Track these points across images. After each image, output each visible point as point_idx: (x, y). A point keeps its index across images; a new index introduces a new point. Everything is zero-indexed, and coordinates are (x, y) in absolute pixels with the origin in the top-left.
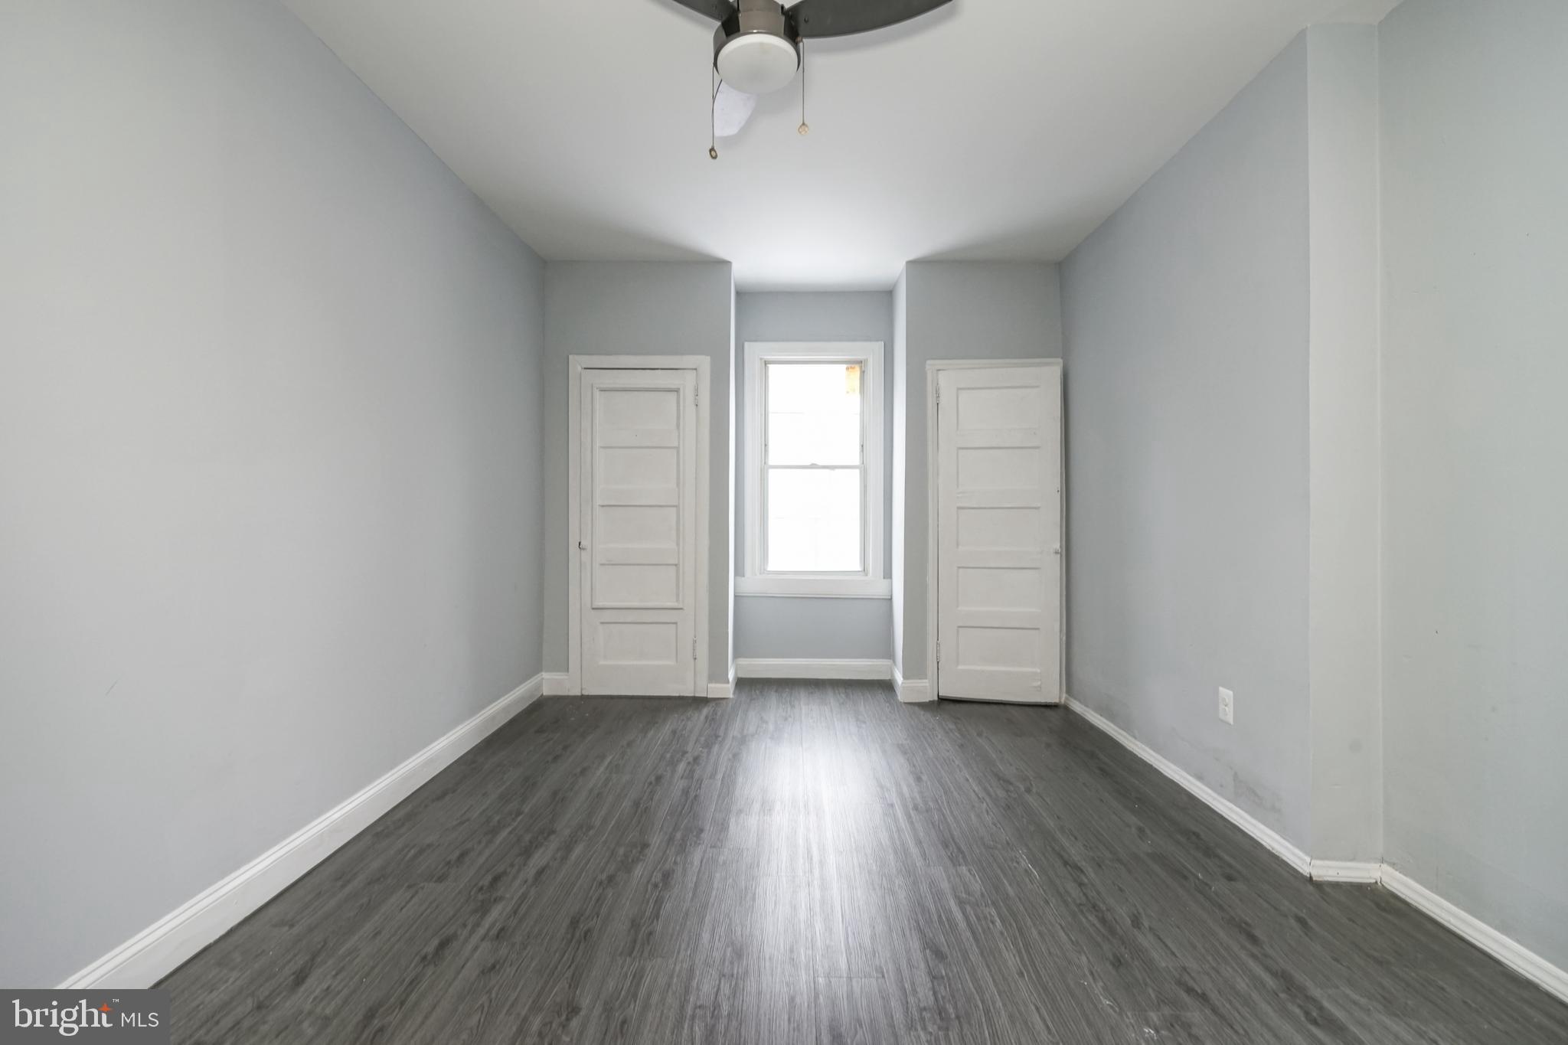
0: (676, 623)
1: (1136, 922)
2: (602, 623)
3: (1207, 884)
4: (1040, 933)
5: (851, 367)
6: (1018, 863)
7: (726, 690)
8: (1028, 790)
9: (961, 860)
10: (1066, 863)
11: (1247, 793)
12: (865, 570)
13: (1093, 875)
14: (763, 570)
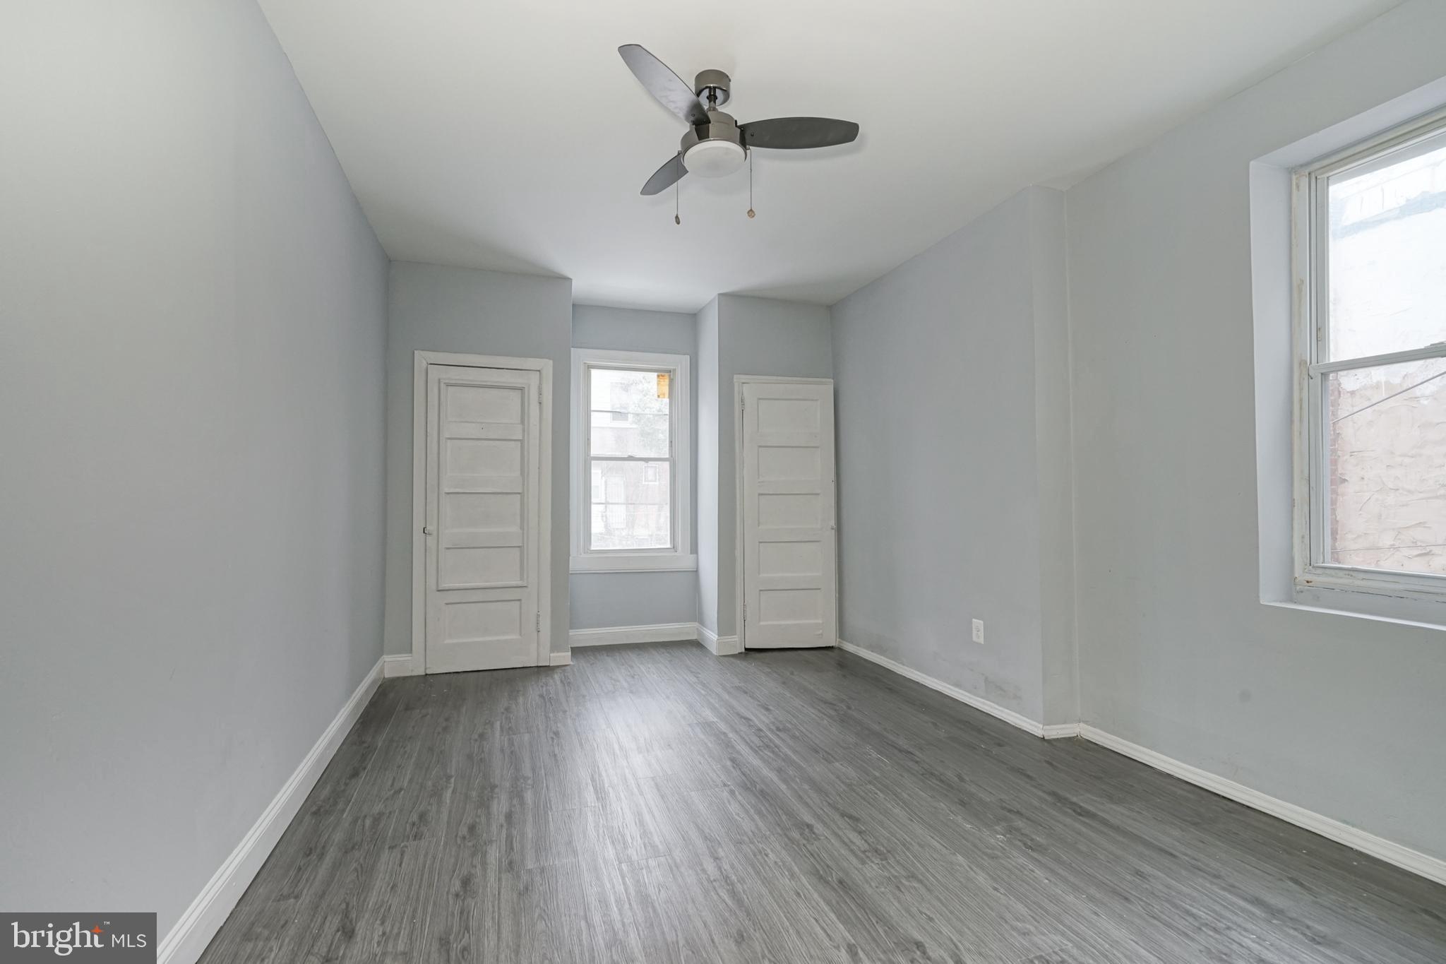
0: (520, 600)
1: (961, 779)
2: (447, 604)
3: (989, 751)
4: (909, 795)
5: (662, 375)
6: (870, 755)
7: (564, 657)
8: (849, 708)
9: (832, 759)
10: (900, 751)
11: (996, 689)
12: (674, 548)
13: (920, 755)
14: (587, 549)
